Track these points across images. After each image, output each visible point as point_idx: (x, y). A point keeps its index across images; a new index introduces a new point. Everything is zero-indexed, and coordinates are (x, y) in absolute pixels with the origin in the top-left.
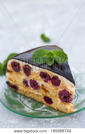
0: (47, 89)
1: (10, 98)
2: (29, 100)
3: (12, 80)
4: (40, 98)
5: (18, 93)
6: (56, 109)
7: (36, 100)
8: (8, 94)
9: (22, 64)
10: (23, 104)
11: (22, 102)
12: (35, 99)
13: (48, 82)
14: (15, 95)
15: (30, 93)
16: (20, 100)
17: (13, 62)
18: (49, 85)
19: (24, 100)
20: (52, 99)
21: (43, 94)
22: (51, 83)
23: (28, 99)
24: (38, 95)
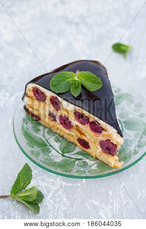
0: (83, 132)
1: (29, 133)
2: (56, 137)
3: (33, 108)
4: (72, 138)
5: (40, 124)
6: (94, 156)
7: (66, 139)
8: (27, 127)
9: (49, 94)
10: (47, 144)
11: (47, 141)
12: (65, 137)
13: (86, 125)
14: (36, 129)
15: (58, 129)
16: (44, 136)
17: (35, 88)
18: (86, 128)
19: (50, 136)
20: (89, 143)
21: (77, 136)
22: (89, 128)
23: (55, 134)
24: (69, 134)
